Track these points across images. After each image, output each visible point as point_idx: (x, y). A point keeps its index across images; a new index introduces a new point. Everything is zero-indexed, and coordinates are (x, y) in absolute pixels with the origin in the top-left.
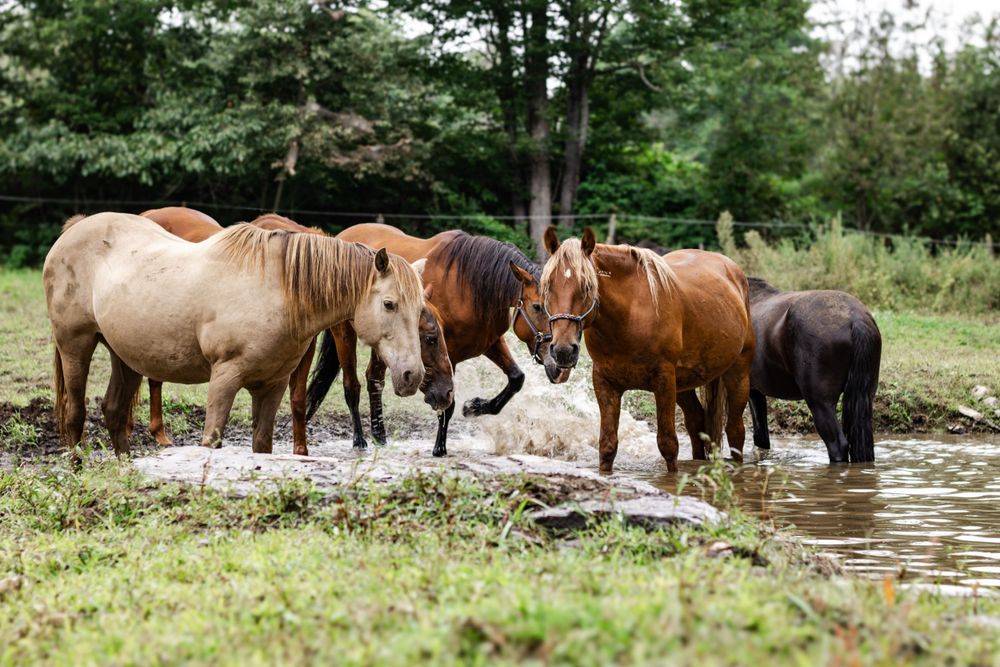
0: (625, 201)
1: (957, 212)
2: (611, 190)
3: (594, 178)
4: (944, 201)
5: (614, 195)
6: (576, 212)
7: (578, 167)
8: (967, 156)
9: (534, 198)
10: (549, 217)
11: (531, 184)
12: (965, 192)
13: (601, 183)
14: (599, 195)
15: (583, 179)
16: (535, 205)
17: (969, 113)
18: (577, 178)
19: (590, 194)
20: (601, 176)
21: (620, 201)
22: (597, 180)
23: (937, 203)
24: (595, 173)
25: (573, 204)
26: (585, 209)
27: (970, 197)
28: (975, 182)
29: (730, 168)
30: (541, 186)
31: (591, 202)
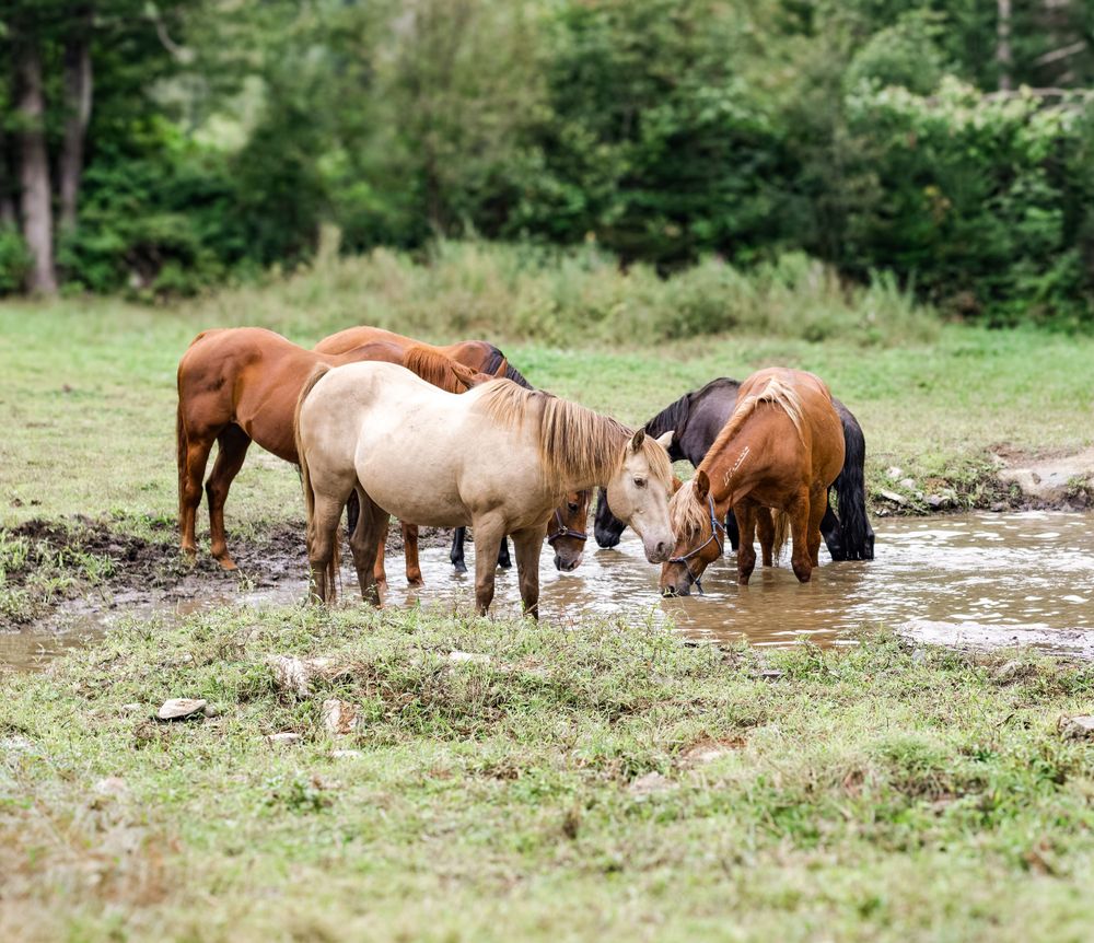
0: (144, 193)
1: (553, 207)
2: (125, 179)
3: (101, 164)
4: (538, 195)
5: (129, 185)
6: (81, 210)
7: (81, 150)
8: (563, 139)
9: (27, 190)
10: (49, 215)
11: (22, 171)
12: (562, 184)
13: (111, 170)
14: (111, 187)
15: (87, 162)
16: (28, 196)
17: (562, 85)
18: (79, 165)
19: (98, 185)
20: (110, 162)
21: (137, 193)
22: (107, 167)
23: (529, 197)
24: (103, 158)
25: (77, 198)
26: (92, 206)
27: (567, 189)
28: (573, 170)
29: (278, 153)
30: (36, 174)
31: (100, 195)
